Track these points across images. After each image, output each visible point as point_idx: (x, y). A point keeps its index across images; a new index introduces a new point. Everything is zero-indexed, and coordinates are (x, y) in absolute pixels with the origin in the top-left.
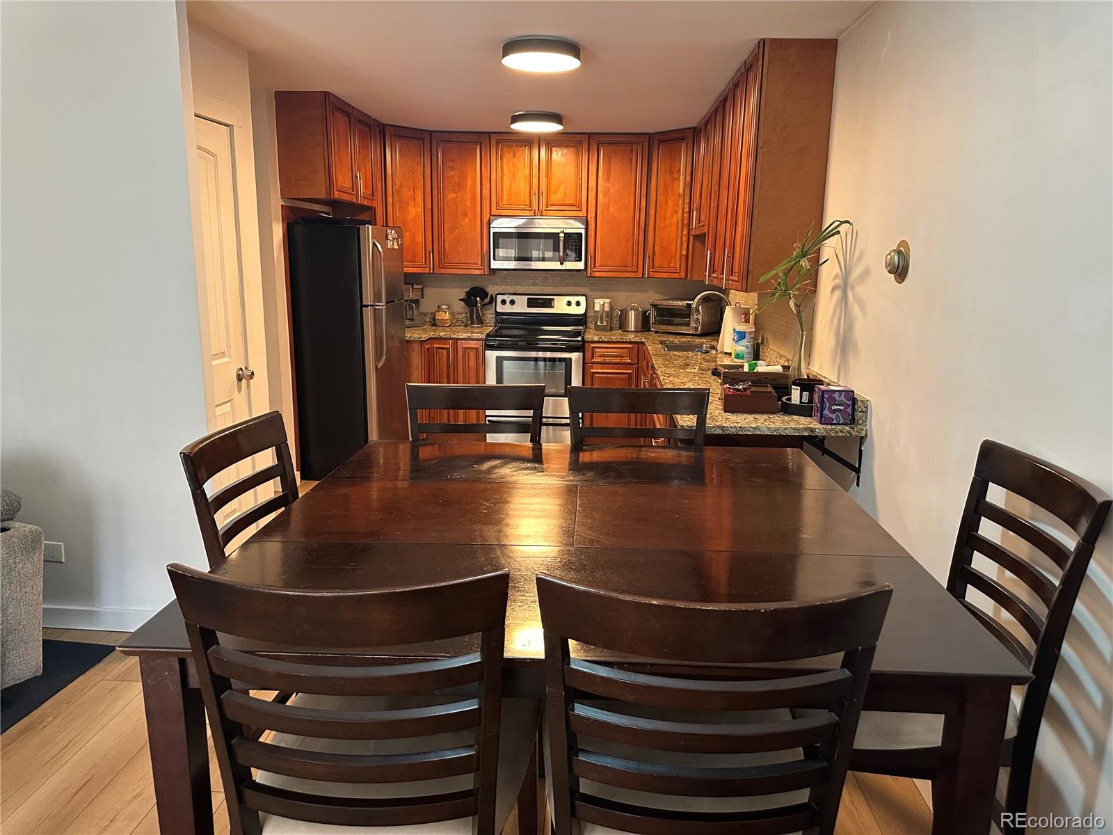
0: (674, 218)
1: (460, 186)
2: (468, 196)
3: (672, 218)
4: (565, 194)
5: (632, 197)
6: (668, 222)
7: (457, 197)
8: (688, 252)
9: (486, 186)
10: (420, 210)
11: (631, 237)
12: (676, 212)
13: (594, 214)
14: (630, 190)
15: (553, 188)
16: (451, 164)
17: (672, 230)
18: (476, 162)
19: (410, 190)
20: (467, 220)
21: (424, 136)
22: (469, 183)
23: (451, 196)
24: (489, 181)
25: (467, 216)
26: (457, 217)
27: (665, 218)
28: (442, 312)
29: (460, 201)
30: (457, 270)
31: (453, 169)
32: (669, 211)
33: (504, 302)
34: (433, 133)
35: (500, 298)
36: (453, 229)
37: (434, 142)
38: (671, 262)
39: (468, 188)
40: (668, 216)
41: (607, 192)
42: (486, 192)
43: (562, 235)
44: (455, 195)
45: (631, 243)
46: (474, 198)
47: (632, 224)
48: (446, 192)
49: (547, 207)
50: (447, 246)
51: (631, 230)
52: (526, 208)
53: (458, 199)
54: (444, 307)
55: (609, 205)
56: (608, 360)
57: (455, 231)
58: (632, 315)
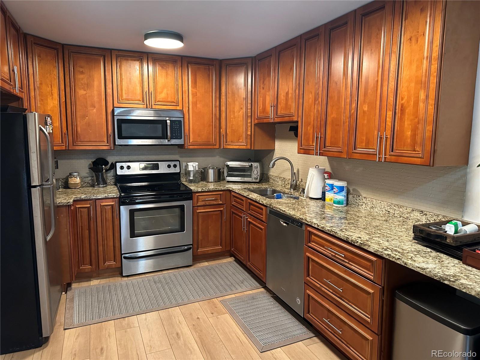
0: (241, 112)
1: (89, 86)
2: (95, 93)
3: (239, 112)
4: (167, 94)
5: (211, 98)
6: (236, 114)
7: (86, 94)
8: (251, 133)
9: (109, 86)
10: (56, 102)
11: (212, 124)
12: (242, 109)
13: (187, 108)
14: (210, 94)
15: (159, 90)
16: (81, 70)
17: (239, 119)
18: (101, 69)
19: (48, 87)
20: (95, 110)
21: (58, 47)
22: (96, 83)
23: (81, 92)
24: (111, 83)
25: (95, 107)
26: (86, 107)
27: (234, 112)
28: (74, 178)
29: (89, 96)
30: (88, 147)
31: (82, 73)
32: (237, 108)
33: (122, 168)
34: (64, 45)
35: (118, 165)
36: (84, 116)
37: (66, 53)
38: (240, 139)
39: (95, 87)
40: (236, 111)
41: (194, 95)
42: (109, 91)
43: (168, 122)
44: (85, 92)
45: (211, 127)
46: (100, 94)
47: (211, 115)
48: (77, 90)
49: (155, 103)
50: (79, 129)
51: (211, 119)
52: (141, 102)
53: (87, 95)
54: (76, 174)
55: (197, 102)
56: (207, 203)
57: (85, 118)
58: (211, 172)
